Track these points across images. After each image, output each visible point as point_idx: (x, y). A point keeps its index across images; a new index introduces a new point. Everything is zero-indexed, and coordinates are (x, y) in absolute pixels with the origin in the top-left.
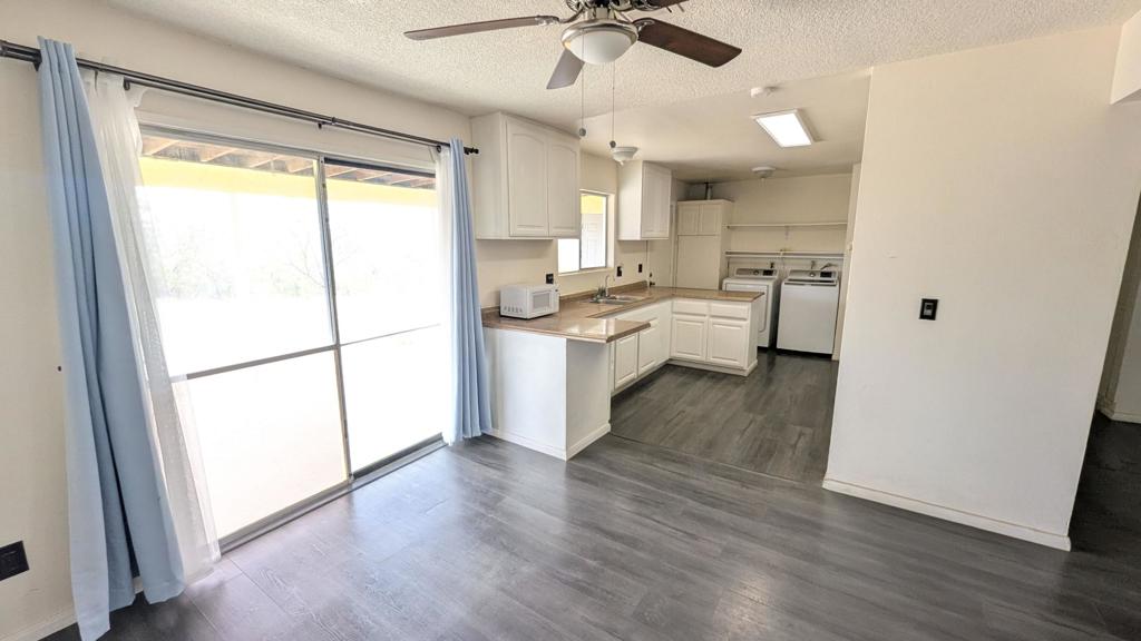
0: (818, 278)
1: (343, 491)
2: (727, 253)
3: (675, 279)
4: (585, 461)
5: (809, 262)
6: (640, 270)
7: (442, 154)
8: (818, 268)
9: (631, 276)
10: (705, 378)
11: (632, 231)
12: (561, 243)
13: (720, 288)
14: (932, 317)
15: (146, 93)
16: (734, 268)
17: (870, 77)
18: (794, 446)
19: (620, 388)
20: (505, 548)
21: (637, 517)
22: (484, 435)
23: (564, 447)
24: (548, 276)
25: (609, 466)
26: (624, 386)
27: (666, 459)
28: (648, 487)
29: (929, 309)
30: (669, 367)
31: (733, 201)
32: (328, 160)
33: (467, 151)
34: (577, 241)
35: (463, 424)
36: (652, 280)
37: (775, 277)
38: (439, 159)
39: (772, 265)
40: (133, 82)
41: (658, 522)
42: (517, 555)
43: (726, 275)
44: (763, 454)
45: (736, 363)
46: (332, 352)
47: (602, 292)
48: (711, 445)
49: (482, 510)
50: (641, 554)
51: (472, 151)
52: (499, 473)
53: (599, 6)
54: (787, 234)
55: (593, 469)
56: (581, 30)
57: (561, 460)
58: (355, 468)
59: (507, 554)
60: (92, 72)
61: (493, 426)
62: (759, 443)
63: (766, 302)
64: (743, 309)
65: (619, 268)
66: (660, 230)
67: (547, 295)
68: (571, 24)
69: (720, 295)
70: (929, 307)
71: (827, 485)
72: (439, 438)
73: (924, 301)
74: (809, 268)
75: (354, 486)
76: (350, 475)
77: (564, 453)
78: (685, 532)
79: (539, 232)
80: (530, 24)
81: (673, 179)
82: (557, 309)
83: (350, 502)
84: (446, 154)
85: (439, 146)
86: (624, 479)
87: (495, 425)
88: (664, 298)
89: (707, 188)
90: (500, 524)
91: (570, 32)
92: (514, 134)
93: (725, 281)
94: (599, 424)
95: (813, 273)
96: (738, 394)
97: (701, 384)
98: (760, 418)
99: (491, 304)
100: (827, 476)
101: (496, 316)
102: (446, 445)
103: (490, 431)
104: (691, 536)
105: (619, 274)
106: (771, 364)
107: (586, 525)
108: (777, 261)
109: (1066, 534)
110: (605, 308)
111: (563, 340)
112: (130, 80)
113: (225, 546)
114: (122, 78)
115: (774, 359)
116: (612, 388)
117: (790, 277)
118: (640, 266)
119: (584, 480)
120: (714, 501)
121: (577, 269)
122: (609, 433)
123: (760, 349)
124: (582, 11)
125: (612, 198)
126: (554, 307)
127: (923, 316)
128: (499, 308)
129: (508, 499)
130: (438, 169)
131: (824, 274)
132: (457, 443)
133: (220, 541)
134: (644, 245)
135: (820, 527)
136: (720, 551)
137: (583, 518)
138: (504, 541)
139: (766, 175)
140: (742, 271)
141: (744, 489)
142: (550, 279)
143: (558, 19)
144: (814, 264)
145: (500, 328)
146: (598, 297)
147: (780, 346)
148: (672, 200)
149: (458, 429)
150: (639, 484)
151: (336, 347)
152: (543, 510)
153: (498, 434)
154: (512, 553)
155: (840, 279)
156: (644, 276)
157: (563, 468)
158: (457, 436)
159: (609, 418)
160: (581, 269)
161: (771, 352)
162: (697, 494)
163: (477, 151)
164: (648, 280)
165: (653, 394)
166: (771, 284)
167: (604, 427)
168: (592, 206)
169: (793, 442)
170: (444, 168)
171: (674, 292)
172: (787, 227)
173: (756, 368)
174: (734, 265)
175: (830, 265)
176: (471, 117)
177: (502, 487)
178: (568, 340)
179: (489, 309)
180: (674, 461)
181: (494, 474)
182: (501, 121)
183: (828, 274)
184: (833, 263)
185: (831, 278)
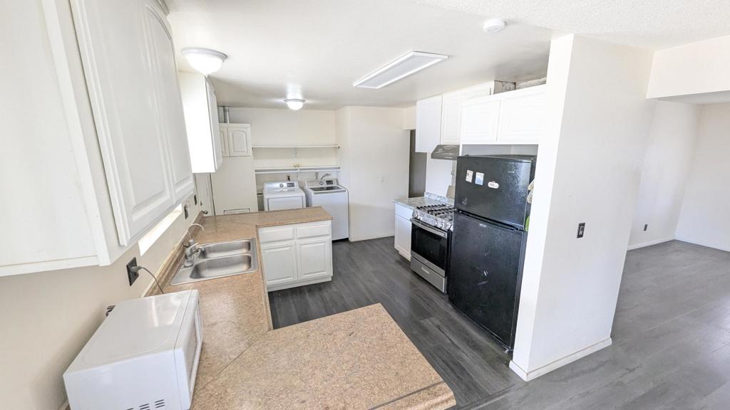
0: (325, 185)
6: (196, 201)
14: (582, 236)
37: (298, 188)
39: (289, 178)
64: (326, 226)
65: (186, 209)
73: (580, 225)
74: (315, 178)
95: (322, 183)
105: (186, 215)
118: (195, 198)
127: (579, 236)
131: (328, 182)
144: (316, 175)
156: (198, 209)
172: (295, 148)
183: (331, 182)
184: (329, 173)
185: (334, 185)
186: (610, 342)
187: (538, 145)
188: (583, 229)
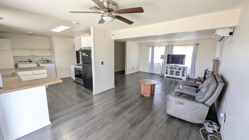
0: (46, 62)
2: (13, 56)
5: (41, 58)
8: (44, 59)
18: (82, 93)
39: (29, 59)
44: (81, 96)
54: (32, 51)
62: (77, 95)
95: (42, 61)
131: (47, 61)
140: (20, 62)
144: (42, 59)
155: (52, 62)
169: (80, 92)
172: (32, 49)
175: (47, 59)
183: (48, 61)
184: (47, 58)
185: (50, 62)
186: (114, 87)
187: (91, 47)
188: (103, 63)
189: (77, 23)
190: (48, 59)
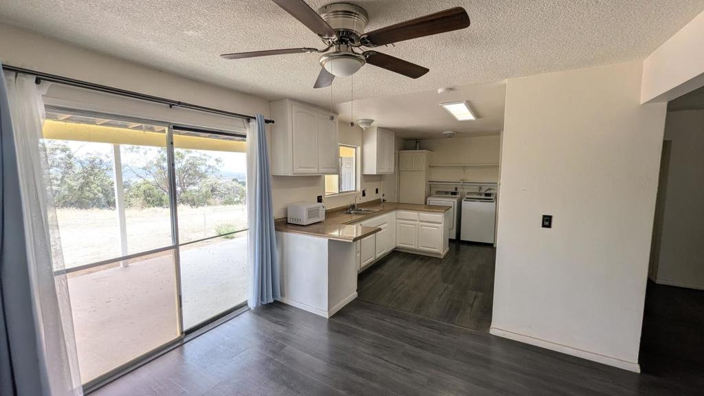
0: (483, 197)
1: (177, 344)
2: (429, 182)
3: (398, 197)
4: (341, 319)
5: (478, 187)
6: (377, 192)
7: (251, 124)
8: (483, 191)
9: (371, 197)
10: (417, 260)
11: (371, 169)
12: (327, 177)
13: (426, 203)
14: (549, 226)
15: (52, 85)
16: (434, 191)
17: (505, 84)
18: (472, 306)
19: (363, 268)
20: (285, 383)
21: (373, 358)
22: (276, 302)
23: (327, 310)
24: (318, 197)
25: (356, 321)
26: (366, 266)
27: (392, 316)
28: (381, 336)
29: (547, 221)
30: (396, 253)
31: (432, 151)
32: (175, 127)
33: (267, 122)
34: (336, 176)
35: (261, 294)
36: (385, 198)
37: (458, 196)
38: (249, 127)
39: (456, 189)
40: (42, 79)
41: (386, 361)
42: (292, 388)
43: (429, 195)
44: (452, 311)
45: (436, 250)
46: (173, 250)
47: (353, 207)
48: (420, 305)
49: (271, 356)
50: (375, 385)
51: (270, 121)
52: (284, 329)
53: (342, 43)
54: (464, 170)
55: (345, 324)
56: (331, 57)
57: (325, 318)
58: (185, 328)
59: (286, 388)
60: (14, 73)
61: (281, 295)
62: (450, 303)
63: (453, 212)
64: (439, 217)
65: (363, 192)
66: (389, 168)
67: (317, 210)
68: (325, 53)
69: (425, 208)
70: (547, 220)
71: (492, 332)
72: (245, 304)
73: (544, 216)
74: (478, 191)
75: (185, 340)
76: (182, 333)
77: (327, 313)
78: (404, 368)
79: (313, 171)
80: (301, 52)
81: (395, 137)
82: (324, 218)
83: (182, 352)
84: (254, 123)
85: (249, 119)
86: (365, 330)
87: (283, 295)
88: (391, 210)
89: (417, 142)
90: (282, 365)
91: (324, 58)
92: (297, 112)
93: (428, 199)
94: (350, 293)
95: (480, 194)
96: (437, 270)
97: (415, 264)
98: (451, 286)
99: (281, 216)
100: (492, 326)
101: (284, 224)
102: (249, 309)
103: (279, 299)
104: (409, 370)
105: (364, 195)
106: (458, 250)
107: (339, 365)
108: (458, 186)
109: (637, 361)
110: (355, 217)
111: (326, 240)
112: (40, 78)
113: (87, 389)
114: (35, 77)
115: (459, 247)
116: (358, 268)
117: (467, 196)
118: (377, 190)
119: (338, 332)
120: (422, 344)
121: (337, 192)
122: (356, 299)
123: (451, 240)
124: (332, 46)
125: (359, 149)
126: (322, 217)
127: (544, 226)
128: (287, 218)
129: (289, 347)
130: (248, 133)
131: (487, 195)
132: (257, 308)
133: (84, 386)
134: (379, 177)
135: (488, 361)
136: (426, 381)
137: (339, 360)
138: (284, 378)
139: (450, 136)
140: (438, 193)
141: (442, 336)
142: (320, 200)
143: (317, 50)
144: (480, 188)
145: (287, 231)
146: (351, 211)
147: (462, 238)
148: (395, 149)
149: (258, 299)
150: (375, 334)
151: (176, 247)
152: (311, 355)
153: (285, 301)
154: (289, 387)
155: (496, 197)
156: (379, 196)
157: (326, 324)
158: (257, 303)
159: (356, 288)
160: (340, 192)
161: (456, 243)
162: (411, 340)
163: (273, 122)
164: (382, 198)
165: (385, 271)
166: (455, 200)
167: (353, 294)
168: (347, 153)
169: (471, 302)
170: (251, 131)
171: (398, 206)
172: (464, 166)
173: (448, 253)
174: (434, 189)
175: (490, 189)
176: (270, 101)
177: (284, 339)
178: (329, 240)
179: (279, 219)
180: (397, 317)
181: (280, 329)
182: (288, 104)
183: (489, 195)
184: (492, 187)
185: (491, 198)
189: (451, 89)
190: (493, 189)
